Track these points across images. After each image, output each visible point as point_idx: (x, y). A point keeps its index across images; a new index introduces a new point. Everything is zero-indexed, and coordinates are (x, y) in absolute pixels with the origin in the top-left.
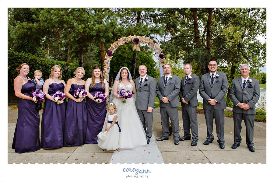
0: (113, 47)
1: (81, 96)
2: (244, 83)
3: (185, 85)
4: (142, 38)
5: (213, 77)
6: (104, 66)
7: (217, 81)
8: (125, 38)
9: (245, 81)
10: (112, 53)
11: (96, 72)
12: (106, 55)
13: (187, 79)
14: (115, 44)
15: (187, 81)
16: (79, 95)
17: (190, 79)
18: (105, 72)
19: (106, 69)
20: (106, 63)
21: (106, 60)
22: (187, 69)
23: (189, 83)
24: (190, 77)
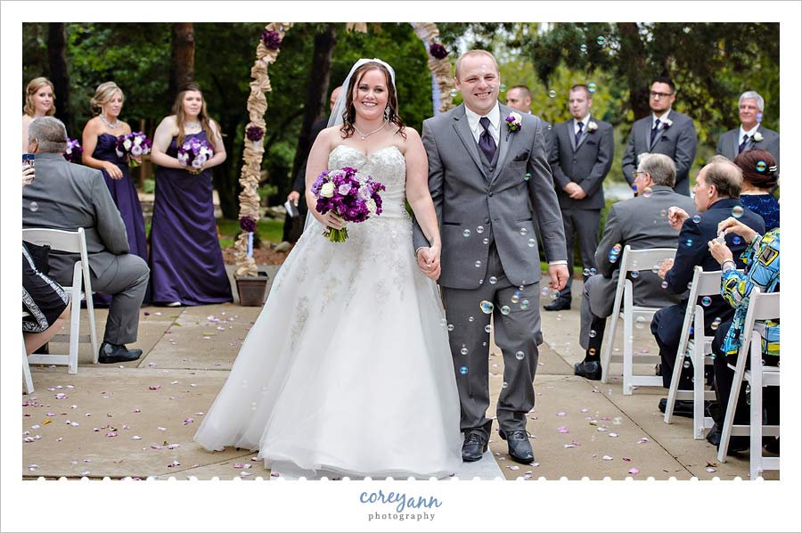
1: (137, 149)
2: (744, 143)
3: (577, 150)
5: (656, 128)
6: (254, 79)
7: (664, 138)
9: (746, 137)
10: (279, 39)
11: (190, 99)
12: (261, 45)
13: (581, 131)
15: (583, 138)
16: (133, 148)
17: (592, 132)
18: (256, 100)
19: (260, 92)
20: (259, 70)
21: (258, 63)
22: (579, 101)
23: (590, 143)
24: (593, 125)
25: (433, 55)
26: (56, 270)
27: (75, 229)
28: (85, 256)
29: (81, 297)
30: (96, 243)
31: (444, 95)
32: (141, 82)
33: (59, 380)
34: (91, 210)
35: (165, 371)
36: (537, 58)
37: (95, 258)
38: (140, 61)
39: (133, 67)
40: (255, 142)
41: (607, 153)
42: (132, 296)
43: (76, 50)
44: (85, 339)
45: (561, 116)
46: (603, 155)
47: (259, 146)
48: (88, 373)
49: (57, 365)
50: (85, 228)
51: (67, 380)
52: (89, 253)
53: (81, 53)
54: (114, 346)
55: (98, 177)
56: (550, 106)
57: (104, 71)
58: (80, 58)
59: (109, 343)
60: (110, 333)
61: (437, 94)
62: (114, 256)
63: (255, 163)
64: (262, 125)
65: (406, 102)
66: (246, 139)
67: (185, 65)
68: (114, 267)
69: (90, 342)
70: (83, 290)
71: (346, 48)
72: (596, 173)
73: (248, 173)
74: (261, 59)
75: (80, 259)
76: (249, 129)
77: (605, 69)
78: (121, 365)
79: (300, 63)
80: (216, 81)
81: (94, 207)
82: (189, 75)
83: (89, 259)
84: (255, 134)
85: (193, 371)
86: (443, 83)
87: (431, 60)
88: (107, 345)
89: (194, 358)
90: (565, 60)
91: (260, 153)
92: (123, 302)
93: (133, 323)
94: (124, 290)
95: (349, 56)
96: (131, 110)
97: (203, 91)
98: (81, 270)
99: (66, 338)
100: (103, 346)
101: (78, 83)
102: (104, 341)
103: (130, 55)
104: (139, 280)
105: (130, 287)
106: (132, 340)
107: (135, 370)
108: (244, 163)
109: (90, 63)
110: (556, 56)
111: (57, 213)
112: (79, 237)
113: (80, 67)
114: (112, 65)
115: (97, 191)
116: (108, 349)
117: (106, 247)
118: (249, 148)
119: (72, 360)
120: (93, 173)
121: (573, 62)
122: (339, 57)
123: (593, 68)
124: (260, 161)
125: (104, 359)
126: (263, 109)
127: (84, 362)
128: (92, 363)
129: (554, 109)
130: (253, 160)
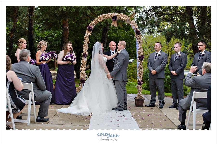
0: (93, 23)
3: (175, 61)
4: (120, 15)
6: (85, 40)
7: (202, 58)
8: (104, 15)
10: (92, 28)
12: (87, 30)
13: (177, 56)
14: (95, 21)
15: (177, 58)
17: (179, 56)
18: (85, 46)
19: (86, 43)
20: (86, 37)
21: (86, 35)
22: (176, 47)
23: (178, 59)
24: (180, 54)
25: (136, 34)
26: (24, 95)
27: (30, 83)
28: (33, 91)
29: (31, 103)
30: (36, 87)
31: (139, 45)
32: (55, 41)
33: (24, 127)
34: (35, 78)
35: (55, 125)
36: (166, 35)
37: (36, 91)
38: (55, 35)
39: (53, 36)
40: (85, 58)
41: (184, 63)
42: (46, 103)
43: (37, 31)
44: (32, 115)
45: (170, 52)
46: (182, 63)
47: (86, 59)
48: (33, 125)
49: (24, 123)
50: (33, 83)
51: (26, 128)
52: (34, 90)
53: (39, 32)
54: (41, 117)
55: (38, 68)
56: (168, 49)
57: (45, 37)
58: (38, 34)
59: (40, 117)
60: (40, 113)
61: (137, 45)
62: (41, 91)
63: (84, 64)
64: (87, 53)
65: (128, 47)
66: (82, 57)
67: (66, 36)
68: (42, 94)
69: (34, 116)
70: (32, 101)
71: (112, 32)
72: (180, 68)
73: (82, 67)
74: (87, 34)
75: (31, 92)
76: (83, 54)
77: (186, 38)
78: (43, 123)
79: (99, 36)
80: (75, 41)
81: (36, 77)
82: (67, 39)
83: (34, 91)
84: (85, 56)
85: (64, 125)
86: (139, 42)
87: (136, 35)
88: (39, 117)
89: (65, 121)
90: (174, 36)
91: (86, 61)
92: (44, 104)
93: (47, 110)
94: (44, 101)
95: (113, 35)
96: (52, 48)
97: (72, 43)
98: (31, 95)
99: (26, 115)
100: (38, 117)
101: (37, 40)
102: (38, 116)
103: (52, 33)
104: (49, 98)
105: (46, 100)
106: (46, 116)
107: (47, 125)
108: (81, 64)
109: (41, 35)
110: (172, 35)
111: (25, 78)
112: (31, 85)
113: (38, 36)
114: (47, 36)
115: (37, 72)
116: (39, 118)
117: (39, 88)
118: (83, 59)
119: (28, 122)
120: (36, 67)
121: (176, 36)
122: (110, 35)
123: (182, 38)
124: (86, 63)
125: (38, 121)
126: (87, 48)
127: (32, 122)
128: (34, 122)
129: (169, 50)
130: (84, 63)
